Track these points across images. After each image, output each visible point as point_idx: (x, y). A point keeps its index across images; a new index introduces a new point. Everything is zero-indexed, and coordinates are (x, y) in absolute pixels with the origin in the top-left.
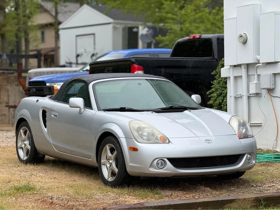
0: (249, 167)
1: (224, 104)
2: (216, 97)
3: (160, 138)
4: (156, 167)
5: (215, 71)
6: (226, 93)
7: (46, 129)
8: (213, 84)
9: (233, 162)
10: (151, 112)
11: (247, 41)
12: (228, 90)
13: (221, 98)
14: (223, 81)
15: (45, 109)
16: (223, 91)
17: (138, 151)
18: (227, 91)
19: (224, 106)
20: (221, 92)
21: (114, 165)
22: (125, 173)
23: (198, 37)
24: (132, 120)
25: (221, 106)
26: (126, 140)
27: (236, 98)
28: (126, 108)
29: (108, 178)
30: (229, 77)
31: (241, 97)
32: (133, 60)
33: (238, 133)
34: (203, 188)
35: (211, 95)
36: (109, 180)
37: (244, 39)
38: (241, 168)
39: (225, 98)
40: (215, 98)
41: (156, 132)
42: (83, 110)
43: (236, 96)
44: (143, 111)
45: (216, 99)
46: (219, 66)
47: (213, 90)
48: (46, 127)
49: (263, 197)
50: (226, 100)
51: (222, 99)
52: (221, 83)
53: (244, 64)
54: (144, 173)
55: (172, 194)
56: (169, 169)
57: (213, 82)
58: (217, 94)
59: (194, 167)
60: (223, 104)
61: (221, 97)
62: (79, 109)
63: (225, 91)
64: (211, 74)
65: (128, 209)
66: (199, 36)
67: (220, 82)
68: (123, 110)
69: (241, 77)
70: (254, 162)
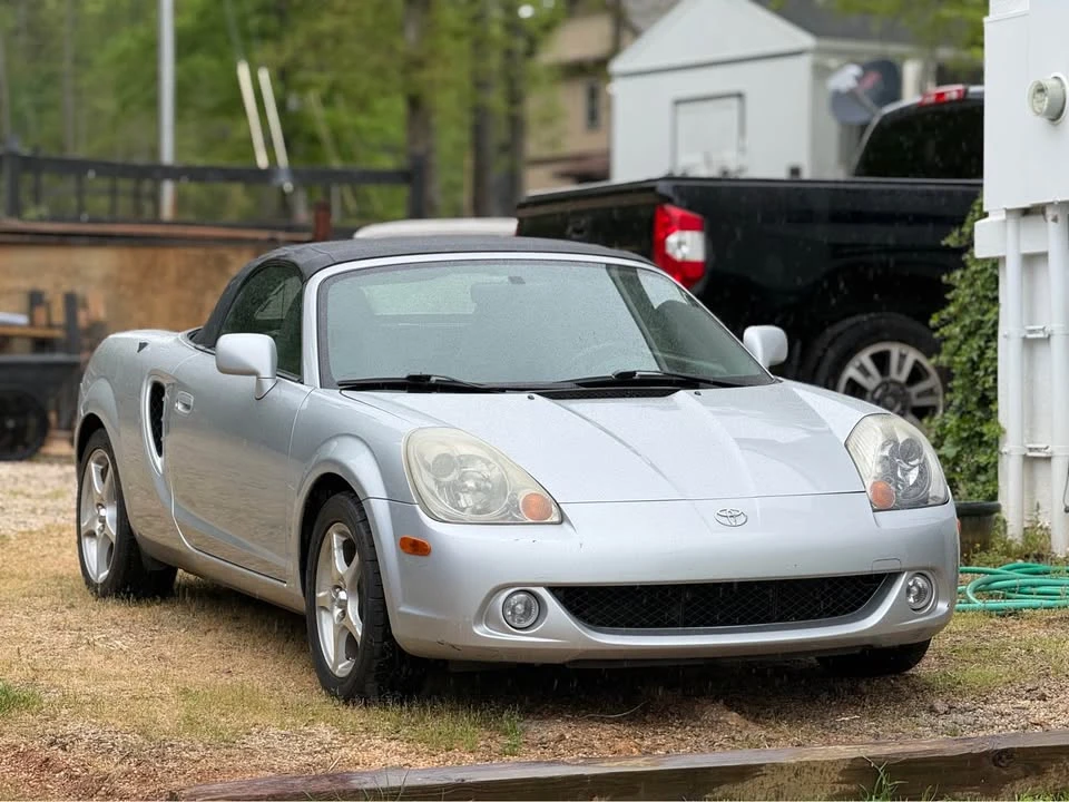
0: (917, 627)
1: (986, 369)
2: (962, 337)
3: (525, 501)
4: (500, 621)
5: (956, 234)
6: (996, 323)
7: (159, 461)
8: (950, 287)
9: (846, 606)
10: (525, 395)
11: (1062, 111)
12: (1002, 310)
13: (977, 342)
14: (987, 275)
15: (160, 380)
16: (984, 313)
17: (432, 554)
18: (997, 314)
19: (986, 374)
20: (979, 317)
21: (353, 610)
22: (386, 643)
23: (954, 95)
24: (426, 424)
25: (977, 373)
26: (392, 509)
27: (1030, 344)
28: (433, 379)
29: (336, 665)
30: (1004, 258)
31: (1048, 339)
32: (663, 188)
33: (874, 486)
34: (714, 712)
35: (942, 330)
36: (337, 673)
37: (1050, 100)
38: (876, 633)
39: (992, 344)
40: (957, 343)
41: (516, 479)
42: (268, 384)
43: (1030, 336)
44: (502, 390)
45: (959, 348)
46: (974, 211)
47: (952, 309)
48: (160, 452)
49: (887, 757)
50: (996, 350)
51: (980, 347)
52: (979, 283)
53: (1052, 203)
54: (453, 647)
55: (562, 737)
56: (558, 631)
57: (949, 276)
58: (963, 328)
59: (667, 626)
60: (982, 366)
61: (977, 338)
62: (255, 377)
63: (990, 316)
64: (943, 243)
65: (273, 797)
66: (959, 91)
67: (976, 276)
68: (418, 384)
69: (1044, 256)
70: (943, 608)
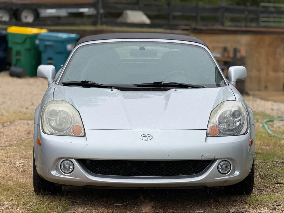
3: (73, 127)
4: (60, 171)
17: (41, 145)
33: (212, 127)
54: (47, 178)
70: (237, 173)
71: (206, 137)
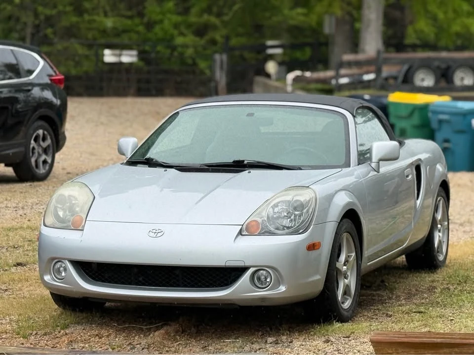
0: (258, 297)
3: (74, 218)
4: (52, 275)
28: (154, 160)
33: (249, 223)
70: (283, 288)
71: (238, 233)
